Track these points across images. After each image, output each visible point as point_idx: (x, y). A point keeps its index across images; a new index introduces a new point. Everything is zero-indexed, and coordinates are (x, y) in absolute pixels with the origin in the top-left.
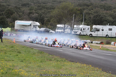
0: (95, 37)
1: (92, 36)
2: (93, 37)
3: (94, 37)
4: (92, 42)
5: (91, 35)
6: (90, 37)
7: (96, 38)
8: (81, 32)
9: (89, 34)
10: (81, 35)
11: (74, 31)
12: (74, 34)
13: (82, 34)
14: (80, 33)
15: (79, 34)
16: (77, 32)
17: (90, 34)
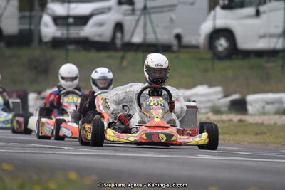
0: (260, 54)
1: (234, 52)
2: (247, 54)
3: (254, 61)
4: (240, 106)
5: (222, 44)
6: (219, 57)
7: (270, 65)
8: (129, 21)
9: (207, 27)
10: (129, 47)
11: (59, 9)
12: (57, 43)
13: (137, 39)
14: (119, 27)
15: (105, 33)
16: (83, 20)
17: (217, 33)
